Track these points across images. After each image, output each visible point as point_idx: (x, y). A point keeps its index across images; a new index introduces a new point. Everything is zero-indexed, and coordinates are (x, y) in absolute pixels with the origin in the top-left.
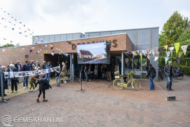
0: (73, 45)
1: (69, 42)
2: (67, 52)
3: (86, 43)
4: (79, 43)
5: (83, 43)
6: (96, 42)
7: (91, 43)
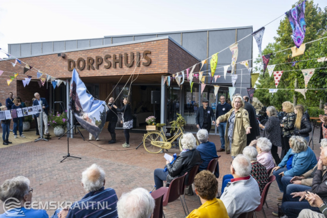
1: (62, 55)
3: (95, 58)
4: (81, 58)
5: (88, 58)
6: (112, 55)
7: (103, 58)
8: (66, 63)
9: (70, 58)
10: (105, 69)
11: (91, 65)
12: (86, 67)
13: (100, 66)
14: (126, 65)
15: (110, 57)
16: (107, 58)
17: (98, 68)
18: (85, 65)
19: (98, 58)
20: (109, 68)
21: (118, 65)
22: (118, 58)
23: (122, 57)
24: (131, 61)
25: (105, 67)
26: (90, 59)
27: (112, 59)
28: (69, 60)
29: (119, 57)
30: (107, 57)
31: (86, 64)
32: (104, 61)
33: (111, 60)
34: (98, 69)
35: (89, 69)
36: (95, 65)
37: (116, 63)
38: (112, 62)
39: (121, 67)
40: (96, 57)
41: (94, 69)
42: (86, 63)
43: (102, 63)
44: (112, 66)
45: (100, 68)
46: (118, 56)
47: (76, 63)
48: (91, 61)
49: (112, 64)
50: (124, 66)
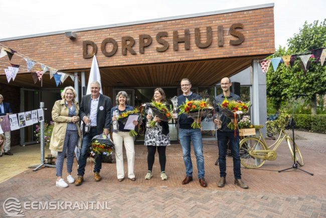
0: (87, 44)
1: (71, 36)
2: (64, 67)
3: (136, 38)
4: (110, 39)
5: (123, 38)
7: (154, 37)
8: (79, 48)
9: (86, 39)
11: (129, 48)
12: (120, 52)
13: (147, 49)
14: (197, 46)
15: (167, 35)
18: (117, 49)
19: (144, 38)
20: (164, 51)
21: (182, 45)
22: (181, 36)
23: (190, 35)
24: (208, 40)
25: (157, 49)
26: (126, 39)
27: (171, 37)
28: (84, 42)
29: (185, 34)
30: (162, 35)
31: (120, 47)
32: (154, 41)
33: (169, 40)
34: (143, 53)
36: (137, 48)
37: (178, 43)
41: (135, 54)
42: (121, 44)
43: (150, 44)
45: (146, 52)
46: (181, 33)
47: (99, 47)
48: (128, 42)
49: (171, 45)
50: (194, 47)
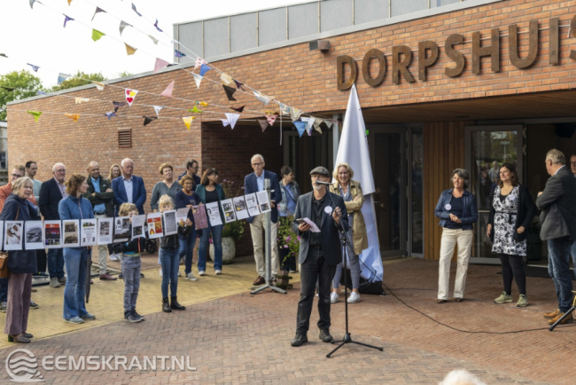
0: (343, 62)
1: (321, 46)
3: (415, 49)
4: (376, 51)
5: (394, 48)
6: (469, 35)
7: (442, 45)
8: (332, 69)
9: (342, 53)
10: (446, 81)
11: (403, 70)
12: (390, 77)
13: (430, 71)
14: (513, 63)
15: (463, 41)
16: (453, 46)
17: (425, 77)
18: (386, 70)
19: (426, 48)
20: (459, 76)
21: (487, 63)
22: (487, 44)
23: (501, 40)
24: (531, 50)
25: (448, 72)
26: (400, 51)
27: (470, 46)
28: (339, 58)
29: (493, 38)
30: (455, 41)
31: (390, 68)
32: (443, 54)
33: (467, 50)
34: (426, 80)
35: (399, 83)
36: (415, 70)
37: (481, 57)
38: (469, 57)
39: (499, 69)
40: (421, 44)
41: (413, 82)
42: (390, 63)
43: (438, 59)
44: (470, 67)
45: (430, 77)
46: (487, 36)
47: (360, 66)
48: (403, 57)
49: (470, 61)
50: (508, 66)
